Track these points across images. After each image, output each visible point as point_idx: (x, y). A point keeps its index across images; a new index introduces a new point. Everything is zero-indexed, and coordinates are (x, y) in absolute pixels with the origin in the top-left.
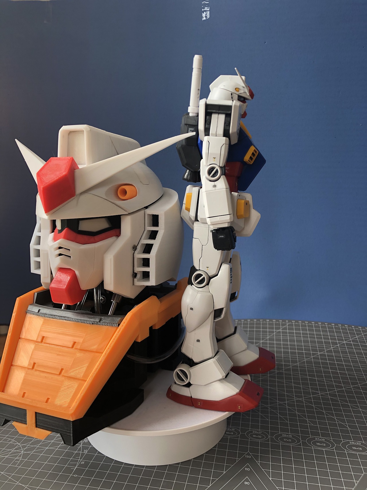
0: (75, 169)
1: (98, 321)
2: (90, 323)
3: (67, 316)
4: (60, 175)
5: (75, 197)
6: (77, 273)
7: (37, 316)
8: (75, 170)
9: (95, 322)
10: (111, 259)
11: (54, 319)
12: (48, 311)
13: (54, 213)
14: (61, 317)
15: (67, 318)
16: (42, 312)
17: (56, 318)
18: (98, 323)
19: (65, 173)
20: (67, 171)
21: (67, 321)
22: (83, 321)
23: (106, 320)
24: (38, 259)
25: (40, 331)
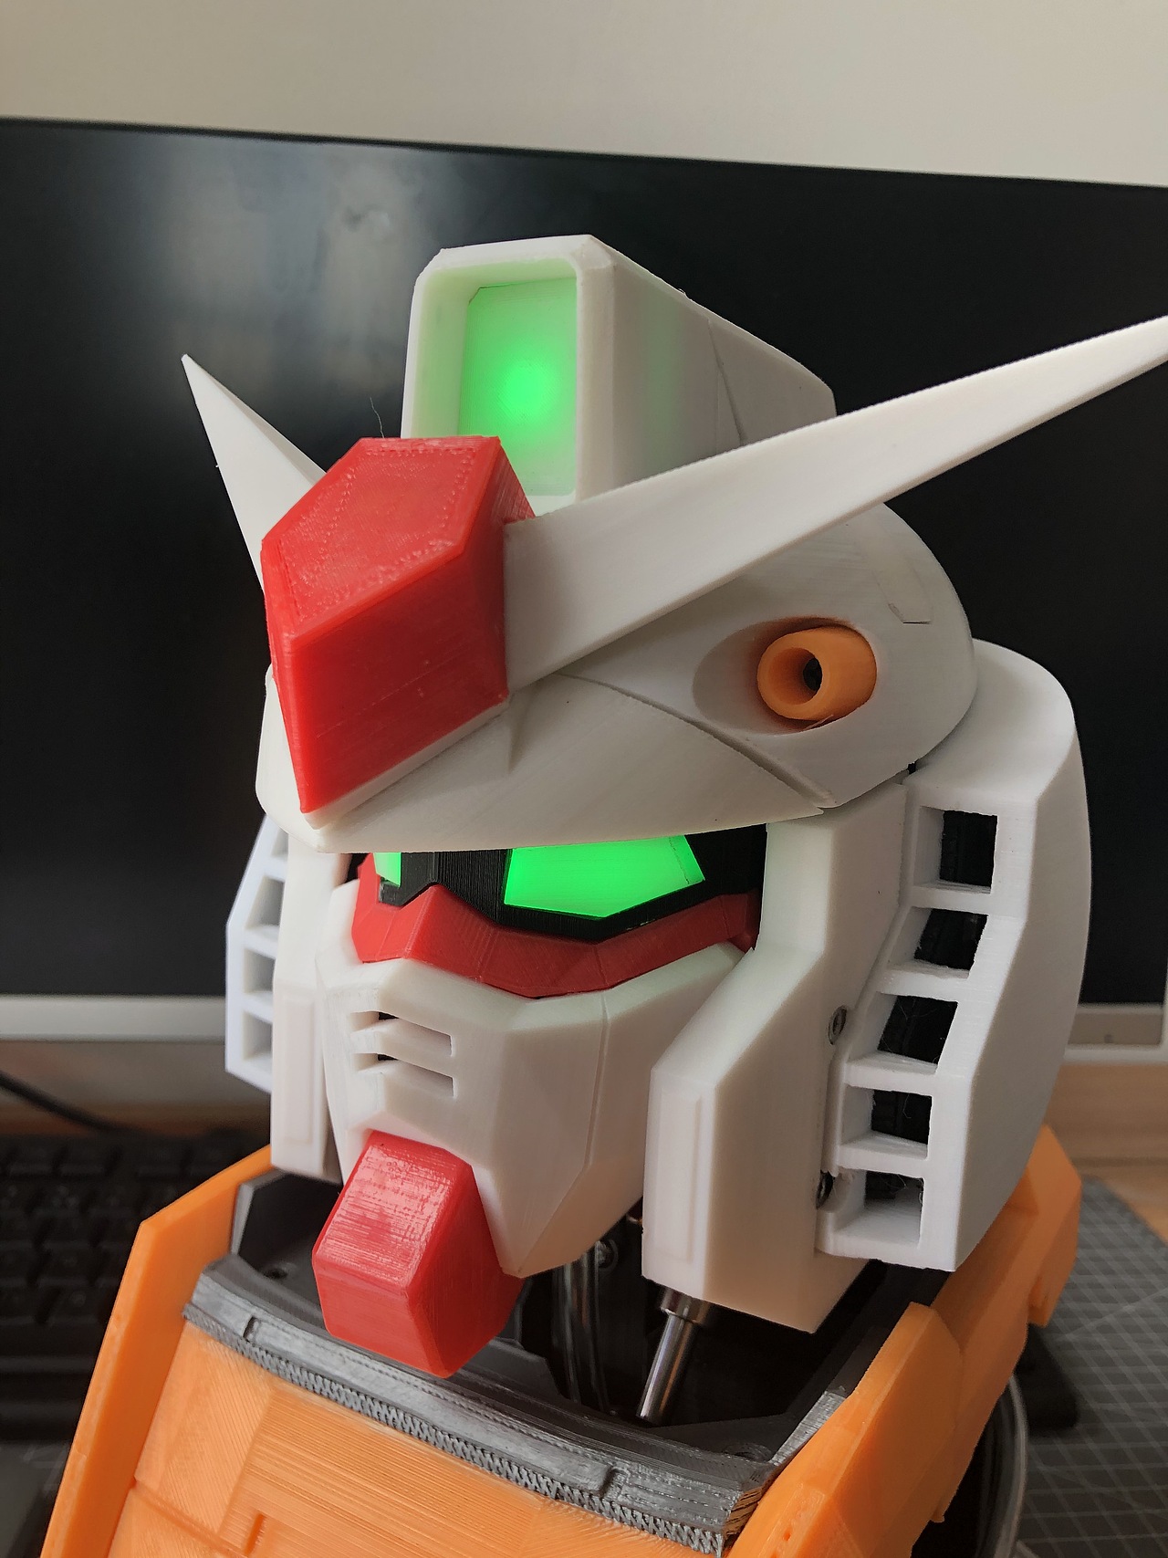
0: (514, 521)
1: (594, 1485)
2: (544, 1488)
3: (407, 1404)
4: (414, 558)
5: (504, 705)
6: (486, 1180)
7: (241, 1361)
8: (509, 525)
9: (577, 1492)
10: (699, 1105)
11: (330, 1406)
12: (299, 1343)
13: (359, 807)
14: (369, 1404)
15: (401, 1415)
16: (267, 1340)
17: (342, 1399)
18: (591, 1496)
19: (449, 544)
20: (461, 531)
21: (402, 1436)
22: (497, 1462)
23: (645, 1489)
24: (260, 1007)
25: (248, 1469)
